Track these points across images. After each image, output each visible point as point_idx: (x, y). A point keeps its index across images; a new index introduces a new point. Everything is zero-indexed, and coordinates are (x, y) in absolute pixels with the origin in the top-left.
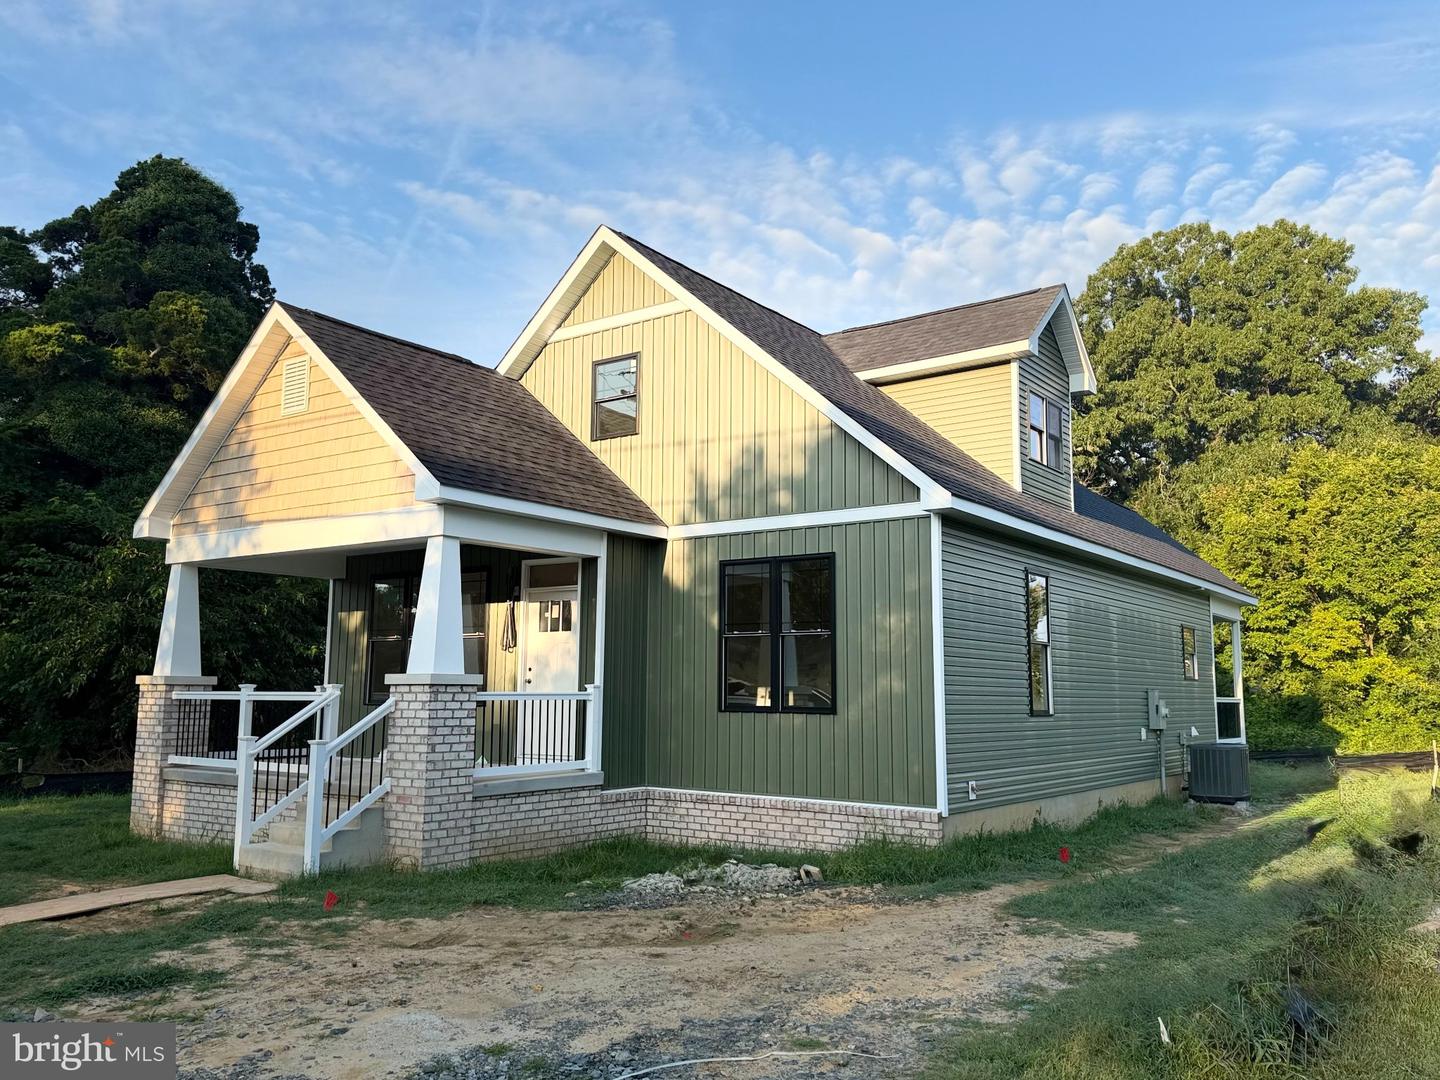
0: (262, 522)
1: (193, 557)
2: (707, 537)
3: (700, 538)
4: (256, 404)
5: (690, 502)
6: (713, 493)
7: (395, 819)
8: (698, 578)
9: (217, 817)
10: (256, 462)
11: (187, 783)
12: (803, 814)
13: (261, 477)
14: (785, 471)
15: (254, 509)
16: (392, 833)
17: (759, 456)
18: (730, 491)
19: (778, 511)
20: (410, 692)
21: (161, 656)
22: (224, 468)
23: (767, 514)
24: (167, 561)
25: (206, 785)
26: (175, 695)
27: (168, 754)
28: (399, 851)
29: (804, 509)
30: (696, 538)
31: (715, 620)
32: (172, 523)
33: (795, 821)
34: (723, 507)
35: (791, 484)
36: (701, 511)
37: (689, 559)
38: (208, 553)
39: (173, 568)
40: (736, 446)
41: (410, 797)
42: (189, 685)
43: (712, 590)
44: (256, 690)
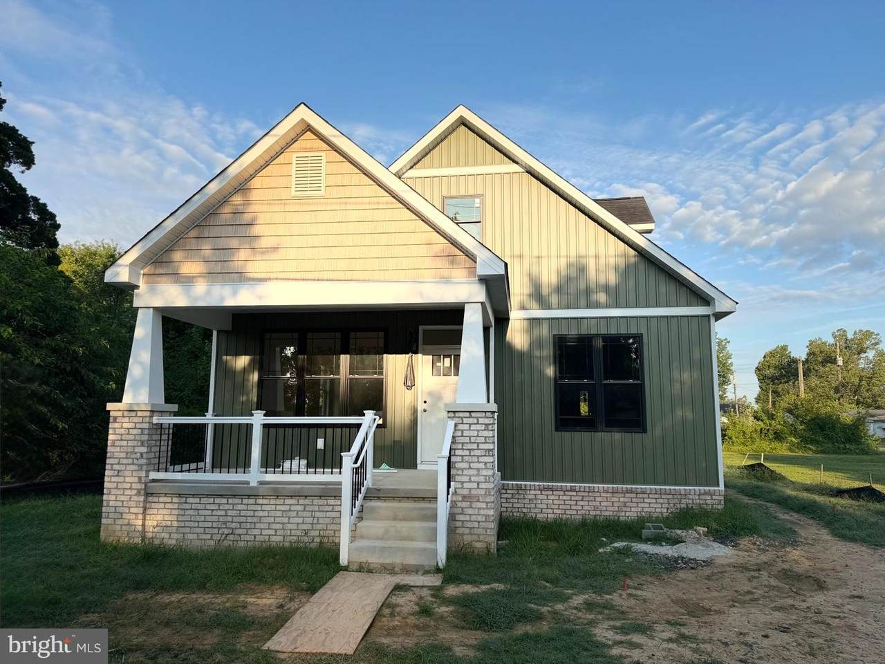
0: (269, 279)
1: (173, 302)
2: (543, 319)
3: (536, 319)
4: (256, 182)
5: (527, 295)
6: (545, 291)
7: (461, 514)
8: (536, 343)
9: (225, 523)
10: (256, 230)
11: (180, 495)
12: (627, 495)
13: (264, 243)
14: (602, 280)
15: (256, 267)
16: (459, 524)
17: (582, 269)
18: (559, 289)
19: (597, 306)
20: (470, 417)
21: (131, 386)
22: (214, 231)
23: (588, 307)
24: (135, 305)
25: (207, 496)
26: (155, 420)
27: (149, 471)
28: (467, 539)
29: (617, 306)
30: (534, 319)
31: (550, 371)
32: (142, 272)
33: (622, 500)
34: (554, 300)
35: (607, 288)
36: (536, 300)
37: (527, 331)
38: (195, 299)
39: (140, 311)
40: (563, 262)
41: (478, 496)
42: (162, 412)
43: (548, 352)
44: (265, 415)
